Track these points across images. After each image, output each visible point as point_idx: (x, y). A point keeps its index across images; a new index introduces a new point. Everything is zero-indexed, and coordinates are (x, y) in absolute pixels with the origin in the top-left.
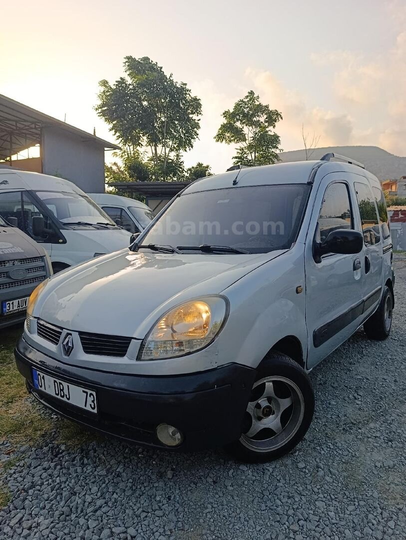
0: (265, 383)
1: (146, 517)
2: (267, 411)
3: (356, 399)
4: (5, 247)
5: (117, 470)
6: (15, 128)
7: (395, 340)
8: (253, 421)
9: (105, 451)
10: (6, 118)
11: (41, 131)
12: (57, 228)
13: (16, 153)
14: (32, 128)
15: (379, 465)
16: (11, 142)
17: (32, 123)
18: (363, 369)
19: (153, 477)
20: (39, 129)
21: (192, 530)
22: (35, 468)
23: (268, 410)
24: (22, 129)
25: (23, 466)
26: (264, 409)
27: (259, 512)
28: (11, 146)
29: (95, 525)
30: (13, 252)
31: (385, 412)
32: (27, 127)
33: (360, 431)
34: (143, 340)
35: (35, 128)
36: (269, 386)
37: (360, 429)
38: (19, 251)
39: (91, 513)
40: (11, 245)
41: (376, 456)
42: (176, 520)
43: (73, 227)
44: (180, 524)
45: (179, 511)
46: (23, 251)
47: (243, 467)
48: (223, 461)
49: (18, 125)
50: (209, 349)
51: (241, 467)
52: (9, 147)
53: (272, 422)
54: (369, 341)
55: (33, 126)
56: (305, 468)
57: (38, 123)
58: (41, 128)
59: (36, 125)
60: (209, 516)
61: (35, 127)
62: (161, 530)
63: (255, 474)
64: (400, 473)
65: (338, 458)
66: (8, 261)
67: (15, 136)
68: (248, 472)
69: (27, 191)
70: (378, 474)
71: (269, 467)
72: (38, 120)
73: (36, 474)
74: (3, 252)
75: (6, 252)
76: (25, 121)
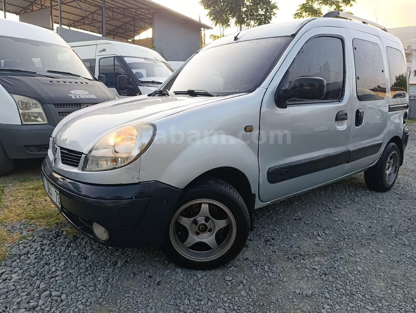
0: (201, 204)
1: (82, 289)
2: (202, 228)
3: (319, 236)
4: (83, 94)
5: (87, 255)
6: (135, 14)
7: (396, 193)
8: (190, 234)
9: (89, 240)
10: (130, 7)
11: (152, 16)
12: (136, 84)
13: (139, 34)
14: (146, 14)
15: (298, 291)
16: (134, 26)
17: (147, 9)
18: (345, 213)
19: (109, 264)
20: (151, 14)
21: (107, 306)
22: (37, 242)
23: (204, 227)
24: (140, 14)
25: (31, 240)
26: (199, 226)
27: (166, 305)
28: (135, 28)
29: (43, 287)
30: (88, 97)
31: (340, 250)
32: (143, 13)
33: (302, 261)
34: (87, 155)
35: (149, 14)
36: (205, 207)
37: (304, 260)
38: (93, 98)
39: (48, 279)
40: (88, 93)
41: (303, 284)
42: (100, 296)
43: (147, 84)
44: (101, 300)
45: (107, 290)
46: (96, 98)
47: (179, 270)
48: (167, 262)
49: (138, 12)
50: (130, 167)
51: (177, 270)
52: (133, 29)
53: (208, 238)
54: (368, 191)
55: (147, 12)
56: (230, 281)
57: (151, 9)
58: (153, 14)
59: (149, 11)
60: (126, 299)
61: (149, 12)
62: (84, 301)
63: (185, 277)
64: (314, 303)
65: (264, 279)
66: (83, 104)
67: (137, 21)
68: (180, 274)
69: (117, 56)
70: (292, 299)
71: (199, 274)
72: (150, 7)
73: (34, 246)
74: (79, 97)
75: (82, 97)
76: (142, 8)
